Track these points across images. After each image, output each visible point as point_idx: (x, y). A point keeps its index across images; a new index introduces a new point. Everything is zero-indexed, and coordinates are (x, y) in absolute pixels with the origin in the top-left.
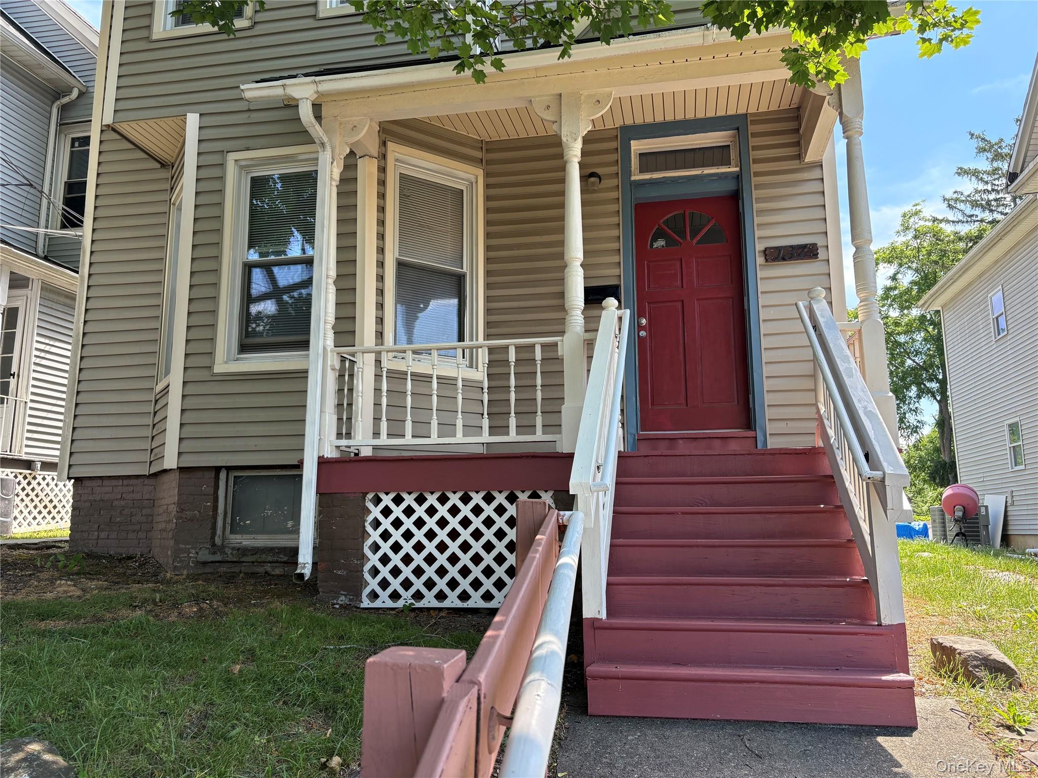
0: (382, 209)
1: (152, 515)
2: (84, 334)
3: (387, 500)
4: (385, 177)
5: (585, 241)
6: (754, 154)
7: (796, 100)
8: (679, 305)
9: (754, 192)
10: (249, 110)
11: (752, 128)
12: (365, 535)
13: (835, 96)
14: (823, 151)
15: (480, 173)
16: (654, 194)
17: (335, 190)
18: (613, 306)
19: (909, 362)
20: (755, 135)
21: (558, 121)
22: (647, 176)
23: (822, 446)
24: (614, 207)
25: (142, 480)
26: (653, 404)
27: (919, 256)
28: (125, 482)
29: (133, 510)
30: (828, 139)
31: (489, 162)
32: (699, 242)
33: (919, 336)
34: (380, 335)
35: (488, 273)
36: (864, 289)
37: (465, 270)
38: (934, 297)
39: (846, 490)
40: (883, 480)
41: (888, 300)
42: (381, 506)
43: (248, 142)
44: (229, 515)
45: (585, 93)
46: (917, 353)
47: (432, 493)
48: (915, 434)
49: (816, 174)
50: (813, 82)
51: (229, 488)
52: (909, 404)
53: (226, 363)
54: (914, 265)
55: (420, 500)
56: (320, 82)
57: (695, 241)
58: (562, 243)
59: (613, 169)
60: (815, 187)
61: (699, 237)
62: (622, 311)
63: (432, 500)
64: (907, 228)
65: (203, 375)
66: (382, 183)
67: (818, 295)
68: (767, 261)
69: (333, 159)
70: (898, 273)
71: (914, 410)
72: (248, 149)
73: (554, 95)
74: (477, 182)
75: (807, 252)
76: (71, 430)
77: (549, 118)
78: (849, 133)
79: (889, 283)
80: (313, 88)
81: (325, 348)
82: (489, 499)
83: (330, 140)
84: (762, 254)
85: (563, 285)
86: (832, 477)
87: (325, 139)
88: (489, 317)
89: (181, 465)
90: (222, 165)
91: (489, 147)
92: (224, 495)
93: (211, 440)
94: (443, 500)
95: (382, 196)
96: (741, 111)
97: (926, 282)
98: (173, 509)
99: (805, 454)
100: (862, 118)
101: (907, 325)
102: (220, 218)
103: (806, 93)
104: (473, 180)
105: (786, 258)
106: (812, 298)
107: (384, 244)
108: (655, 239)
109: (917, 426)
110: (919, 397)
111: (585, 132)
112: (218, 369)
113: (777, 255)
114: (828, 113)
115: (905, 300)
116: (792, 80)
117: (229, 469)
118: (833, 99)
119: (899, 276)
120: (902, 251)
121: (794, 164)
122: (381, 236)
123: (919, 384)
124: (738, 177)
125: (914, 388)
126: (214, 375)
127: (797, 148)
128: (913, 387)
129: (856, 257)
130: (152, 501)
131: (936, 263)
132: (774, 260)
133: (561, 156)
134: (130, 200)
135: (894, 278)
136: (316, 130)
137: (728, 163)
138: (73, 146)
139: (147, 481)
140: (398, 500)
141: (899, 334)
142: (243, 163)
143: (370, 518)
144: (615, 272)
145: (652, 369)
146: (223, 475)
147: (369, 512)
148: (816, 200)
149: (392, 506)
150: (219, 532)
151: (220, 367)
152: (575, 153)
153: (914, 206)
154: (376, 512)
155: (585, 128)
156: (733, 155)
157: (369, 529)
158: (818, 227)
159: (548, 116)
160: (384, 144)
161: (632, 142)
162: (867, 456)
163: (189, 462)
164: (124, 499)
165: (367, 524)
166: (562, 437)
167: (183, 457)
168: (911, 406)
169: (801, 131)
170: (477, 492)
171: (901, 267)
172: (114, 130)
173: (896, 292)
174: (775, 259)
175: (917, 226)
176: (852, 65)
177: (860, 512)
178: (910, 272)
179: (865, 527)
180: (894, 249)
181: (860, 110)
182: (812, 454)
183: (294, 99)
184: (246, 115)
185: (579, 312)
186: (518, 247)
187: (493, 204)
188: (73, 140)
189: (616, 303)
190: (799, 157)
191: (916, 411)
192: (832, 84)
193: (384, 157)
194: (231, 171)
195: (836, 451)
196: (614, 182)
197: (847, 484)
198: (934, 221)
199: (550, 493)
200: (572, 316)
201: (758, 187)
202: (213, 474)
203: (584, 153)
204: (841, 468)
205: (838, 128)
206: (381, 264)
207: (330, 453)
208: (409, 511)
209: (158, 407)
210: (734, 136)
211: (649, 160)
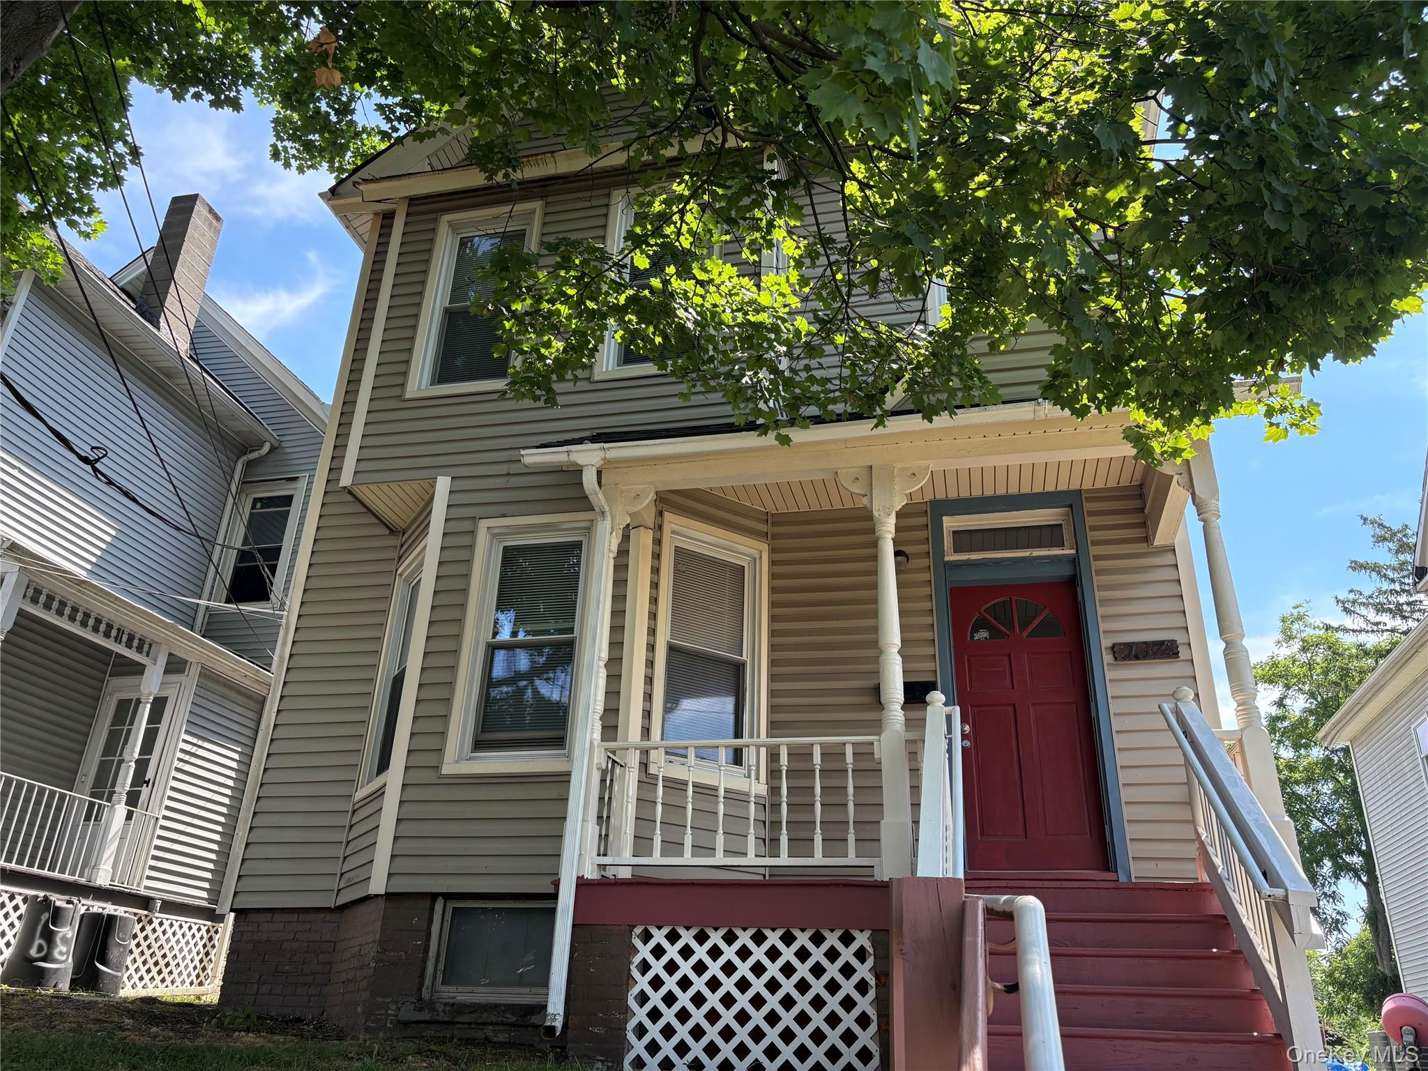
0: (655, 585)
1: (330, 963)
2: (275, 726)
3: (659, 937)
4: (660, 550)
5: (903, 628)
6: (1092, 535)
7: (1138, 476)
8: (1010, 710)
9: (1095, 578)
10: (509, 474)
11: (1087, 506)
12: (631, 981)
13: (1185, 475)
14: (1175, 534)
15: (765, 547)
16: (972, 577)
17: (612, 562)
18: (940, 701)
19: (1316, 825)
20: (1091, 514)
21: (869, 494)
22: (964, 557)
23: (1208, 881)
24: (925, 591)
25: (323, 915)
26: (982, 835)
27: (1312, 676)
28: (302, 917)
29: (307, 955)
30: (1179, 521)
31: (775, 537)
32: (1030, 635)
33: (1325, 787)
34: (646, 732)
35: (773, 663)
36: (1241, 691)
37: (744, 658)
38: (1338, 728)
39: (1244, 927)
40: (1286, 899)
41: (1275, 734)
42: (652, 944)
43: (504, 508)
44: (443, 959)
45: (899, 465)
46: (1327, 812)
47: (716, 929)
48: (1335, 933)
49: (1168, 559)
50: (1160, 462)
51: (445, 923)
52: (1323, 885)
53: (457, 762)
54: (1307, 688)
55: (701, 938)
56: (609, 449)
57: (1025, 633)
58: (875, 629)
59: (923, 548)
60: (1168, 574)
61: (1030, 629)
62: (951, 708)
63: (716, 938)
64: (1290, 638)
65: (428, 776)
66: (657, 556)
67: (1186, 696)
68: (1116, 659)
69: (613, 530)
70: (1285, 697)
71: (1330, 896)
72: (504, 516)
73: (862, 467)
74: (761, 558)
75: (1165, 650)
76: (243, 846)
77: (857, 491)
78: (1205, 516)
79: (1274, 711)
80: (601, 454)
81: (592, 743)
82: (788, 939)
83: (610, 509)
84: (1109, 651)
85: (878, 678)
86: (1225, 917)
87: (607, 508)
88: (774, 715)
89: (391, 890)
90: (473, 533)
91: (775, 520)
92: (438, 932)
93: (431, 858)
94: (730, 938)
95: (656, 571)
96: (1075, 486)
97: (1325, 710)
98: (372, 950)
99: (1187, 890)
100: (1218, 500)
101: (1305, 769)
102: (465, 591)
103: (1148, 470)
104: (757, 556)
105: (1140, 656)
106: (1178, 700)
107: (656, 625)
108: (976, 629)
109: (1338, 920)
110: (1336, 876)
111: (900, 507)
112: (446, 770)
113: (1130, 653)
114: (1177, 493)
115: (1299, 735)
116: (1136, 458)
117: (448, 896)
118: (1184, 479)
119: (1288, 702)
120: (1287, 668)
121: (1141, 547)
122: (653, 616)
123: (1334, 858)
124: (1074, 561)
125: (1327, 863)
126: (441, 777)
127: (1143, 530)
128: (1325, 861)
129: (1226, 653)
130: (332, 944)
131: (1336, 684)
132: (1124, 659)
133: (872, 531)
134: (351, 570)
135: (1280, 704)
136: (598, 498)
137: (1061, 545)
138: (253, 507)
139: (329, 917)
140: (673, 937)
141: (1297, 783)
142: (496, 531)
143: (637, 960)
144: (929, 665)
145: (979, 790)
146: (439, 905)
147: (636, 951)
148: (1172, 589)
149: (666, 944)
150: (428, 982)
151: (450, 767)
152: (889, 529)
153: (1294, 608)
154: (645, 952)
155: (899, 503)
156: (1067, 535)
157: (636, 974)
158: (1176, 621)
159: (857, 489)
160: (661, 514)
161: (944, 518)
162: (1264, 874)
163: (404, 885)
164: (298, 940)
165: (633, 967)
166: (881, 862)
167: (394, 879)
168: (1326, 889)
169: (1146, 511)
170: (773, 930)
171: (1289, 689)
172: (350, 492)
173: (1286, 724)
174: (1127, 657)
175: (1303, 635)
176: (1201, 446)
177: (1264, 952)
178: (1302, 697)
179: (1271, 970)
180: (1275, 665)
181: (1215, 492)
182: (1195, 891)
183: (578, 465)
184: (504, 480)
185: (898, 707)
186: (821, 632)
187: (780, 583)
188: (255, 500)
189: (943, 698)
190: (1147, 539)
191: (1333, 896)
192: (1179, 461)
193: (660, 527)
194: (482, 538)
195: (1226, 882)
196: (924, 562)
197: (1244, 921)
198: (1327, 630)
199: (867, 934)
200: (891, 711)
201: (1100, 572)
202: (428, 904)
203: (898, 529)
204: (1234, 902)
205: (1190, 510)
206: (651, 648)
207: (590, 873)
208: (686, 952)
209: (355, 820)
210: (1067, 515)
211: (964, 539)
